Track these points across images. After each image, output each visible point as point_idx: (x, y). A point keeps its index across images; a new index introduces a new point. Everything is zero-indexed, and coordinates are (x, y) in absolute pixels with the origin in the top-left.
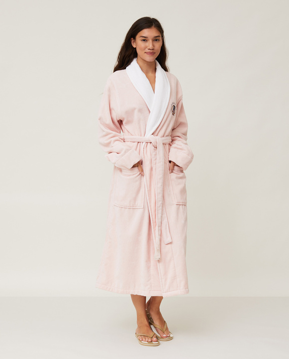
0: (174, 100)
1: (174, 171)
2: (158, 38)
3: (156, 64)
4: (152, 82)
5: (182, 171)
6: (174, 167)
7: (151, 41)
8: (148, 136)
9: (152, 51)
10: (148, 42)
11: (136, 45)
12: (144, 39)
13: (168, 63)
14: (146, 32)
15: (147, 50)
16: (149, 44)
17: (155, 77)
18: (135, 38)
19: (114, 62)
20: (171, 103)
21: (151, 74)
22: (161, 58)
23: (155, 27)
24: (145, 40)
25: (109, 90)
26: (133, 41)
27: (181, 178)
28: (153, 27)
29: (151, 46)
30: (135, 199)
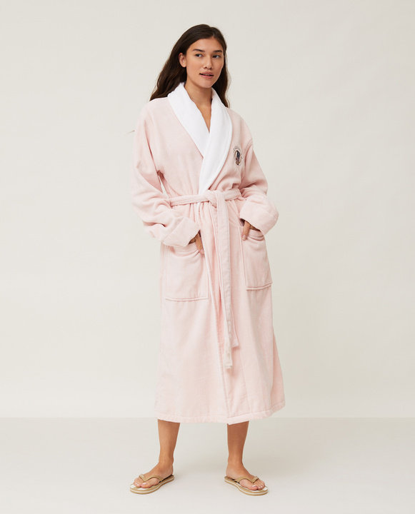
0: (236, 143)
1: (249, 238)
2: (218, 54)
3: (212, 92)
4: (207, 117)
5: (262, 238)
6: (249, 232)
7: (208, 56)
8: (204, 193)
9: (209, 71)
10: (204, 58)
11: (187, 63)
12: (198, 53)
13: (229, 94)
14: (202, 44)
15: (203, 71)
16: (207, 62)
17: (211, 110)
18: (185, 53)
19: (153, 87)
20: (233, 147)
21: (204, 106)
22: (220, 85)
23: (215, 38)
24: (200, 54)
25: (145, 125)
26: (182, 57)
27: (258, 250)
28: (213, 37)
29: (208, 64)
30: (196, 287)
